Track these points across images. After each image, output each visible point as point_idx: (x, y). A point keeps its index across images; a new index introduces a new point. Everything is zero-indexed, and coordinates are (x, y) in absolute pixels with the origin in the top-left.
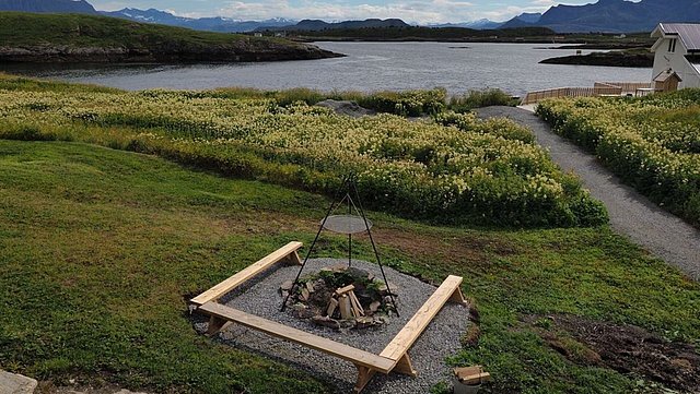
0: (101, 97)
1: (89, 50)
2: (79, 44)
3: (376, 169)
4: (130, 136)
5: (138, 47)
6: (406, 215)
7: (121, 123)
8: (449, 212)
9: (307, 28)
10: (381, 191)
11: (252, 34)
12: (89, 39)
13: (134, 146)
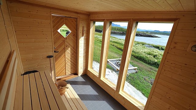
0: (114, 39)
1: (117, 32)
2: (117, 31)
3: (144, 55)
4: (113, 44)
5: (124, 32)
6: (145, 62)
7: (114, 42)
8: (152, 64)
9: (156, 32)
10: (142, 58)
11: (144, 32)
12: (118, 30)
13: (113, 45)
